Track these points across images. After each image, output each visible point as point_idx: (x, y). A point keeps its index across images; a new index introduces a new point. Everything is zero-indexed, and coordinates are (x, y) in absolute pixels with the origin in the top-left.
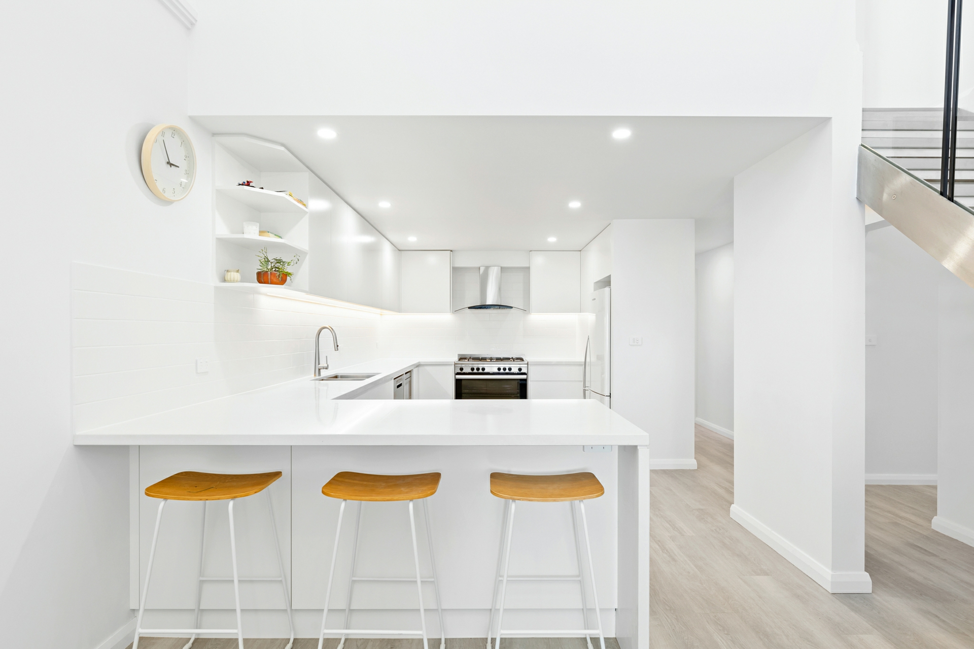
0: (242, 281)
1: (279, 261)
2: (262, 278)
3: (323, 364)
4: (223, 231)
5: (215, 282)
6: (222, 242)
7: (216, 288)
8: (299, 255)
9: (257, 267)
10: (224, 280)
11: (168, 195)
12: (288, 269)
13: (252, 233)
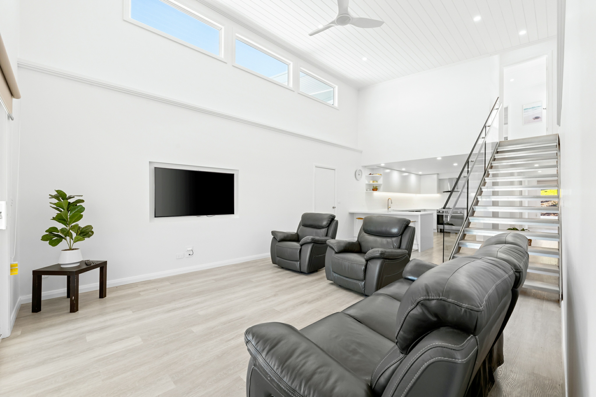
0: (370, 191)
1: (376, 187)
2: (373, 190)
3: (389, 207)
4: (367, 182)
5: (365, 191)
6: (367, 184)
7: (366, 192)
8: (380, 185)
9: (372, 188)
10: (367, 191)
11: (359, 179)
12: (377, 188)
13: (371, 182)
